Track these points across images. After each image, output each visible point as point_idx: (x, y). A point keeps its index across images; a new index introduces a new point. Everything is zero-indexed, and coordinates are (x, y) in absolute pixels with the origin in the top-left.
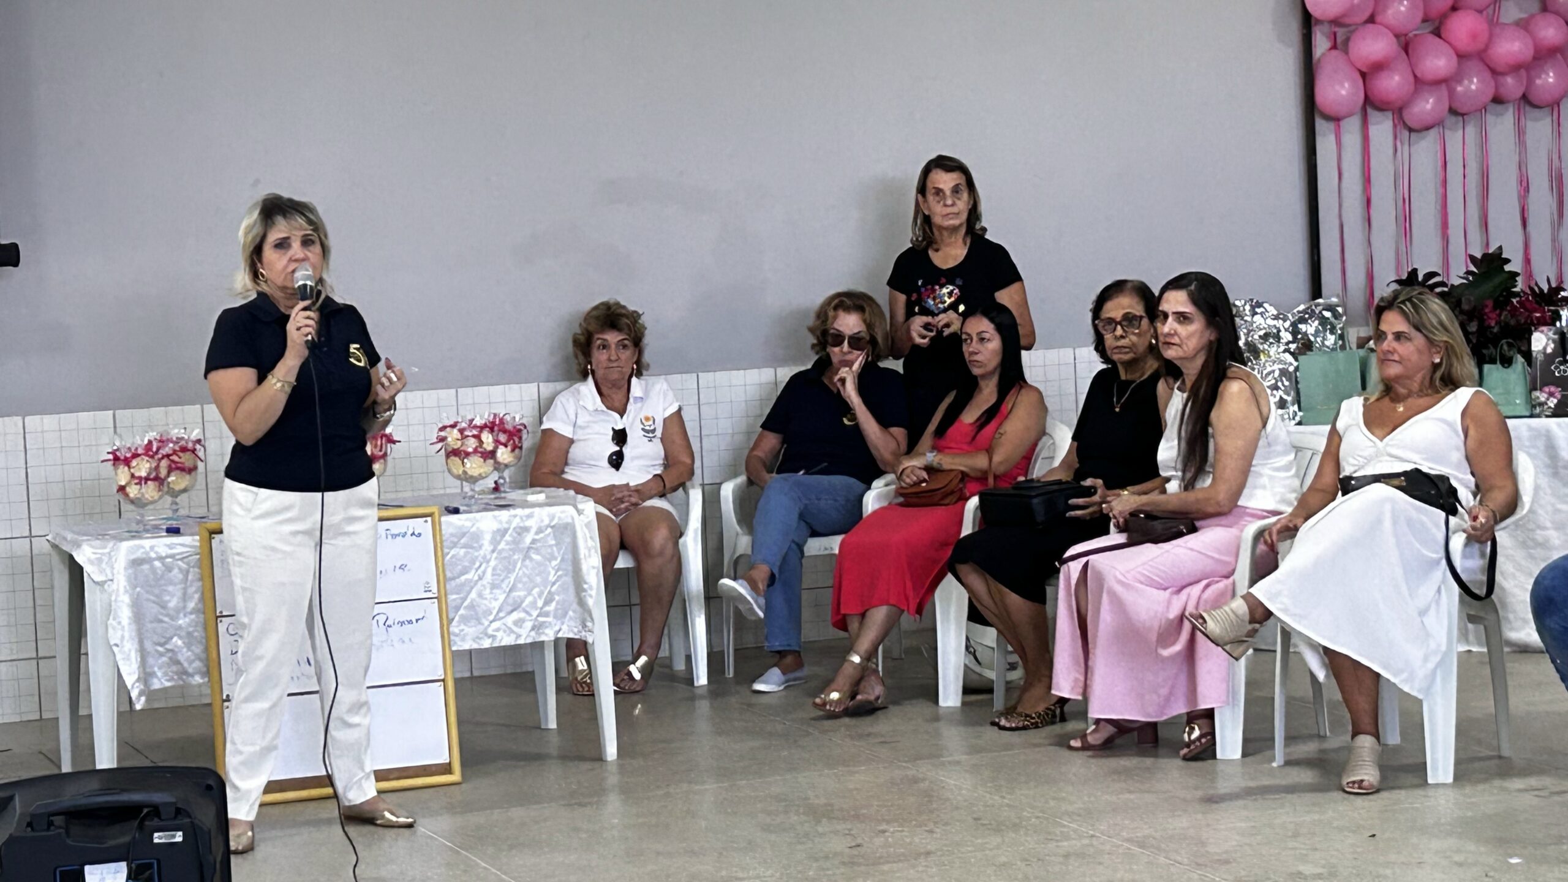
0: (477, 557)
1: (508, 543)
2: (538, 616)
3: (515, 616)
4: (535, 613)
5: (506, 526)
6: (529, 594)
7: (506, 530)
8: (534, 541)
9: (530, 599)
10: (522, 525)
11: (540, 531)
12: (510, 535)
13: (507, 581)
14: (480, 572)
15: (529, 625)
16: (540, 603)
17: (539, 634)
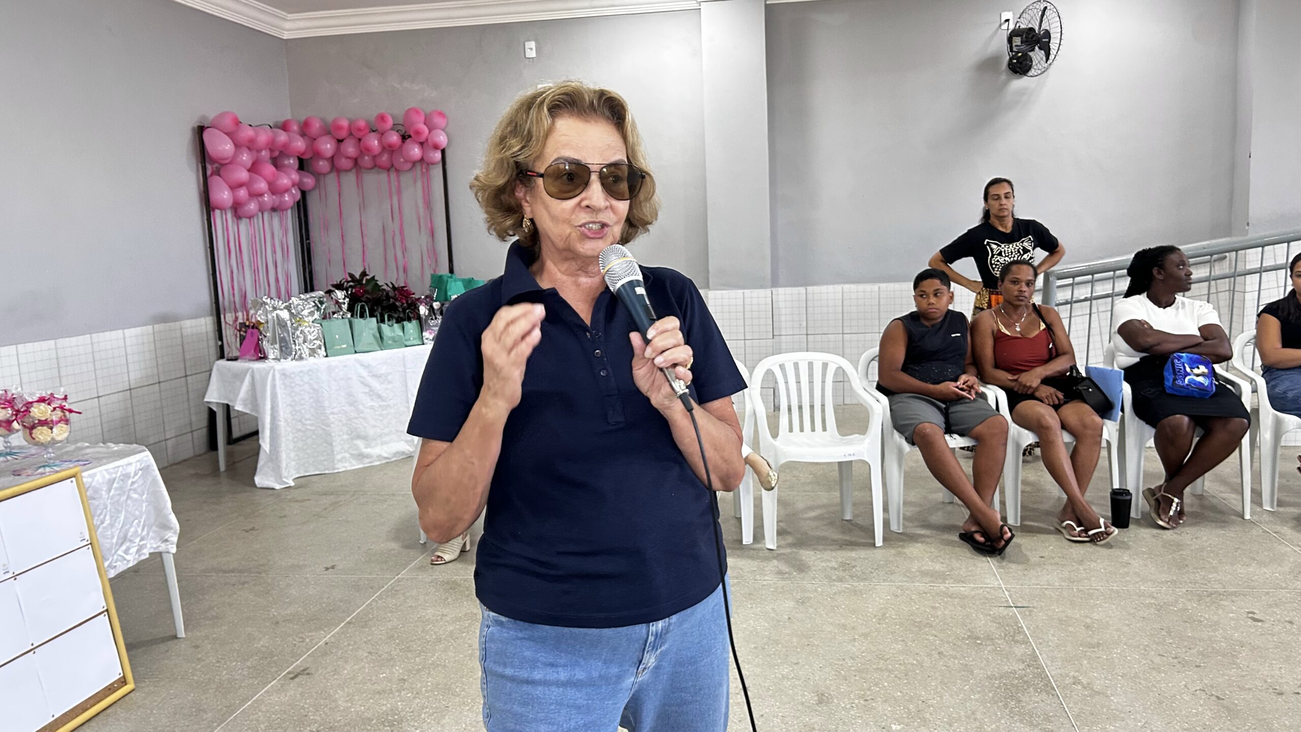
0: (98, 506)
1: (116, 489)
2: (140, 541)
3: (124, 547)
4: (137, 540)
5: (114, 476)
6: (131, 526)
7: (114, 479)
8: (133, 483)
9: (132, 530)
10: (124, 473)
11: (136, 474)
12: (118, 483)
13: (118, 520)
14: (102, 517)
15: (133, 550)
16: (139, 531)
17: (140, 556)
